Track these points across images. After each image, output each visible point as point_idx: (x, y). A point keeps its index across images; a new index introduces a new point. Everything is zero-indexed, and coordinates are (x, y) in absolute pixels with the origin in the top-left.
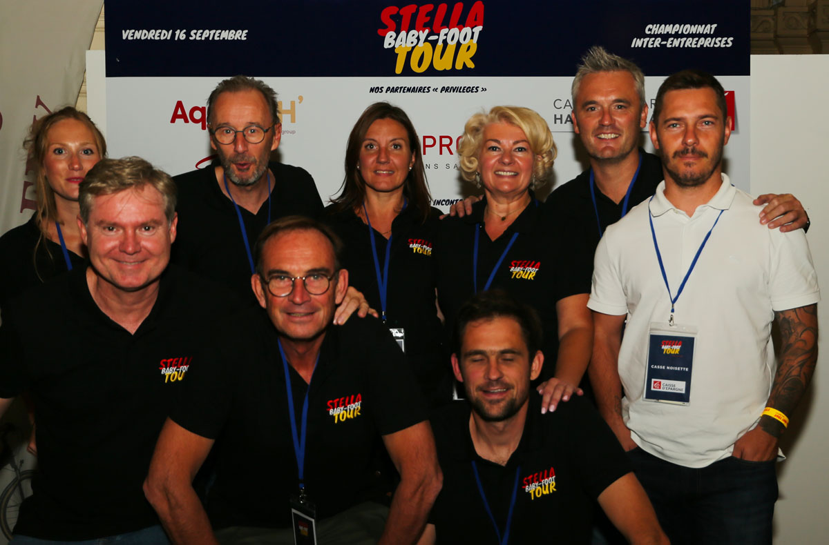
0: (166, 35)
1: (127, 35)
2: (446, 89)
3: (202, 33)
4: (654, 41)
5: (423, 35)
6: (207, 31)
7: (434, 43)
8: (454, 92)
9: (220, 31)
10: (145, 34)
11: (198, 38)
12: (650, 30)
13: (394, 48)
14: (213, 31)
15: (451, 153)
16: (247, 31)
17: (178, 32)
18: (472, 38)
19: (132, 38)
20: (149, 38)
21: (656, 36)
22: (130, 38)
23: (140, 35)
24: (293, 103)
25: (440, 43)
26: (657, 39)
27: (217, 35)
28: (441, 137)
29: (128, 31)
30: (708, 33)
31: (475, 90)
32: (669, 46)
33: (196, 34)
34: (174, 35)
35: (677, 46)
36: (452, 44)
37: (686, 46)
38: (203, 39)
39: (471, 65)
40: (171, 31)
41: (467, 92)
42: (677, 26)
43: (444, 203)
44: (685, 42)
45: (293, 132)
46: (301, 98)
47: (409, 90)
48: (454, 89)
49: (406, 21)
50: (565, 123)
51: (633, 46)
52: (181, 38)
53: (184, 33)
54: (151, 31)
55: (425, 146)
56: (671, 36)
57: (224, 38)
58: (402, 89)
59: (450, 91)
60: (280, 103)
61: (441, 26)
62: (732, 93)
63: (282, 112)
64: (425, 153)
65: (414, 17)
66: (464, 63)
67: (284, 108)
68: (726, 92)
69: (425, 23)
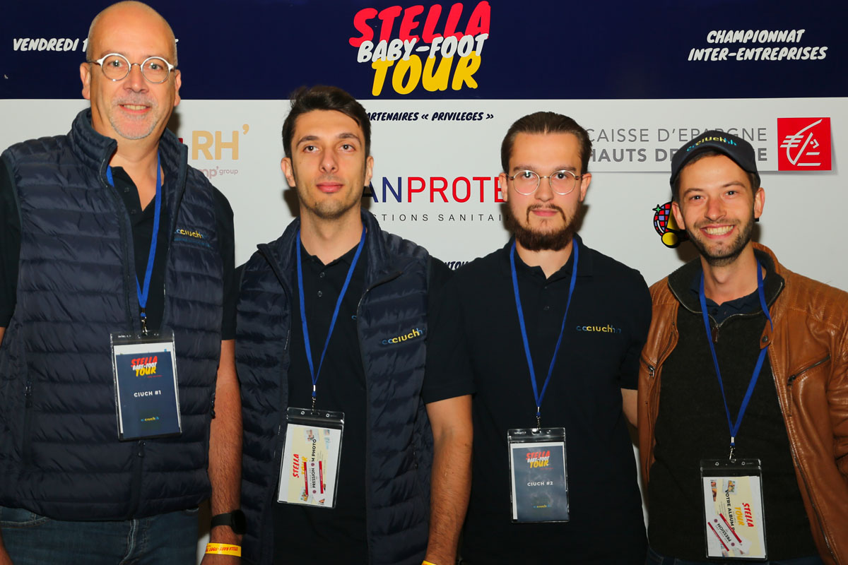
0: (70, 45)
1: (20, 44)
2: (436, 116)
4: (719, 52)
5: (409, 46)
7: (424, 56)
8: (449, 119)
10: (43, 44)
12: (713, 37)
13: (370, 62)
15: (446, 200)
18: (474, 49)
19: (26, 49)
20: (48, 49)
21: (721, 46)
22: (23, 49)
23: (37, 45)
24: (235, 134)
25: (432, 57)
26: (723, 50)
28: (432, 179)
29: (21, 40)
30: (793, 41)
31: (478, 117)
32: (739, 58)
34: (81, 44)
35: (750, 58)
37: (763, 59)
39: (473, 84)
40: (77, 41)
41: (468, 119)
42: (750, 32)
44: (762, 53)
45: (235, 172)
46: (246, 128)
47: (390, 117)
48: (451, 116)
49: (387, 27)
50: (600, 160)
51: (690, 59)
54: (52, 40)
55: (410, 191)
56: (742, 45)
58: (381, 116)
59: (445, 119)
60: (219, 134)
61: (433, 34)
62: (826, 122)
63: (220, 145)
64: (410, 200)
65: (398, 22)
66: (464, 81)
67: (224, 140)
68: (818, 119)
69: (412, 30)
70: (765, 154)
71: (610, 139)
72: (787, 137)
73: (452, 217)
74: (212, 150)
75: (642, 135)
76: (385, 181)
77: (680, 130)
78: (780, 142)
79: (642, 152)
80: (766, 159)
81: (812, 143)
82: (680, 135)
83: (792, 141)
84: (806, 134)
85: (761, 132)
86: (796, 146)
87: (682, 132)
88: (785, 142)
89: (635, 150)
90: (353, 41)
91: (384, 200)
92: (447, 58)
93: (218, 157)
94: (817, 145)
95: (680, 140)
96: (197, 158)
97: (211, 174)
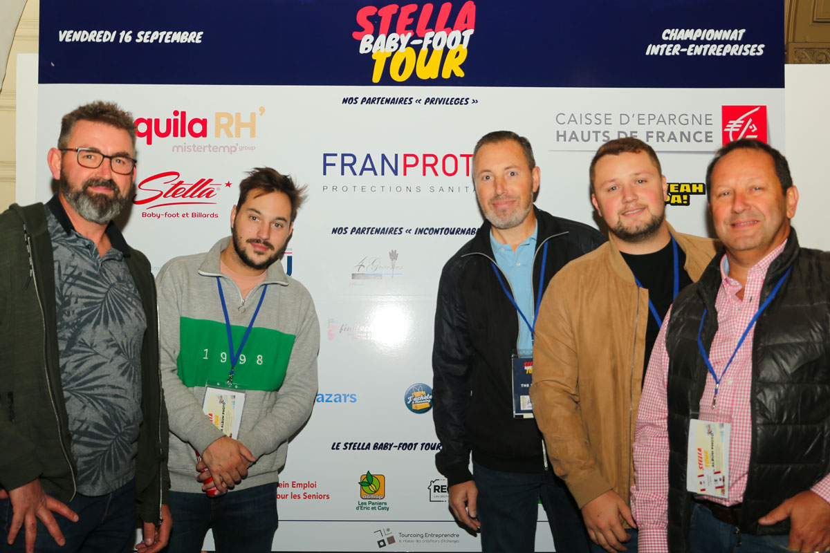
0: (109, 37)
1: (65, 36)
2: (430, 101)
3: (150, 35)
4: (672, 48)
5: (405, 39)
6: (156, 33)
7: (417, 49)
8: (440, 103)
9: (171, 33)
10: (85, 36)
11: (146, 41)
12: (668, 35)
13: (371, 53)
14: (163, 33)
15: (436, 174)
16: (202, 33)
17: (122, 34)
18: (462, 43)
19: (70, 40)
20: (89, 40)
21: (674, 42)
22: (68, 40)
23: (80, 36)
24: (253, 115)
25: (424, 50)
26: (676, 46)
27: (168, 37)
28: (425, 156)
29: (65, 32)
30: (735, 39)
31: (464, 102)
33: (143, 36)
34: (118, 37)
35: (699, 54)
37: (709, 54)
38: (152, 41)
39: (460, 73)
40: (115, 33)
41: (455, 104)
42: (699, 31)
43: (427, 231)
44: (709, 49)
45: (253, 148)
46: (262, 110)
47: (388, 101)
48: (441, 101)
49: (385, 23)
50: (570, 141)
51: (647, 53)
52: (126, 41)
53: (130, 35)
54: (92, 32)
55: (406, 166)
56: (692, 42)
57: (175, 41)
58: (380, 100)
59: (436, 103)
60: (238, 115)
61: (426, 29)
62: (763, 109)
63: (240, 125)
64: (405, 174)
65: (395, 18)
66: (452, 71)
67: (242, 120)
68: (756, 107)
69: (407, 26)
70: (711, 137)
71: (578, 121)
72: (730, 122)
73: (441, 189)
74: (233, 129)
75: (606, 119)
76: (384, 157)
77: (639, 115)
78: (724, 127)
79: (606, 134)
80: (712, 141)
81: (751, 127)
82: (639, 119)
83: (734, 125)
84: (746, 120)
85: (708, 117)
86: (738, 130)
87: (641, 117)
88: (728, 126)
89: (600, 132)
90: (355, 35)
91: (383, 174)
92: (438, 50)
93: (238, 135)
94: (755, 129)
95: (639, 124)
96: (219, 136)
97: (232, 150)
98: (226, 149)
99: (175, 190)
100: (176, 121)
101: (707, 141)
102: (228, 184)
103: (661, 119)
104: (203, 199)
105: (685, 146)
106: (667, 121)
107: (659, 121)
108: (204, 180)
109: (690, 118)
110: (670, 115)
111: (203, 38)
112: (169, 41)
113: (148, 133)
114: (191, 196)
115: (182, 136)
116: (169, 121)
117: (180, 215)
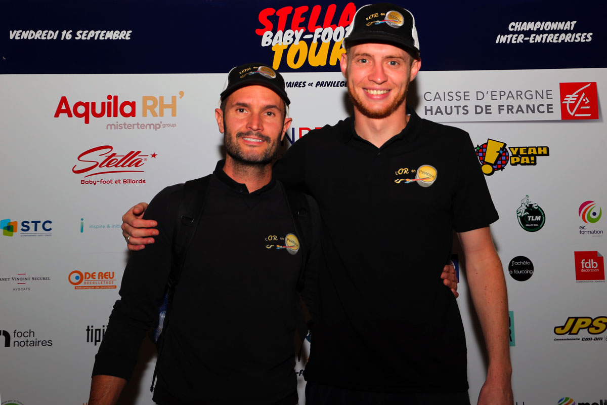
0: (52, 35)
1: (15, 35)
2: (320, 84)
3: (87, 34)
4: (517, 37)
5: (298, 34)
6: (92, 32)
7: (309, 42)
8: (328, 86)
9: (105, 32)
10: (32, 35)
11: (83, 38)
12: (513, 27)
13: (271, 46)
14: (98, 32)
16: (131, 32)
17: (64, 33)
19: (19, 38)
20: (36, 38)
21: (519, 33)
22: (17, 38)
23: (27, 35)
24: (174, 98)
25: (315, 42)
26: (520, 35)
27: (102, 35)
29: (15, 31)
32: (531, 41)
33: (81, 34)
34: (60, 35)
35: (539, 41)
36: (326, 42)
37: (548, 41)
38: (89, 38)
40: (57, 32)
41: (341, 86)
42: (539, 23)
44: (547, 37)
45: (174, 125)
46: (182, 94)
48: (329, 84)
49: (282, 21)
50: (436, 114)
51: (497, 42)
52: (67, 38)
53: (70, 33)
54: (38, 32)
56: (533, 32)
57: (109, 38)
59: (325, 86)
60: (162, 98)
61: (316, 26)
62: (594, 85)
63: (163, 106)
65: (290, 18)
66: (338, 60)
67: (165, 103)
68: (587, 83)
69: (300, 23)
70: (552, 108)
71: (443, 99)
72: (567, 96)
74: (157, 110)
75: (465, 96)
77: (492, 92)
78: (562, 100)
79: (465, 108)
80: (552, 112)
81: (584, 100)
82: (492, 95)
83: (570, 99)
84: (580, 94)
85: (549, 93)
86: (573, 102)
88: (565, 99)
89: (460, 107)
90: (258, 31)
93: (162, 114)
94: (588, 101)
95: (492, 99)
96: (146, 116)
97: (156, 127)
98: (152, 126)
99: (109, 161)
100: (109, 104)
101: (548, 112)
102: (154, 156)
103: (510, 95)
104: (133, 168)
105: (530, 116)
106: (515, 96)
107: (508, 97)
108: (134, 152)
109: (534, 93)
110: (517, 91)
111: (131, 35)
112: (103, 38)
113: (86, 115)
114: (122, 166)
115: (114, 116)
116: (103, 104)
117: (113, 182)
